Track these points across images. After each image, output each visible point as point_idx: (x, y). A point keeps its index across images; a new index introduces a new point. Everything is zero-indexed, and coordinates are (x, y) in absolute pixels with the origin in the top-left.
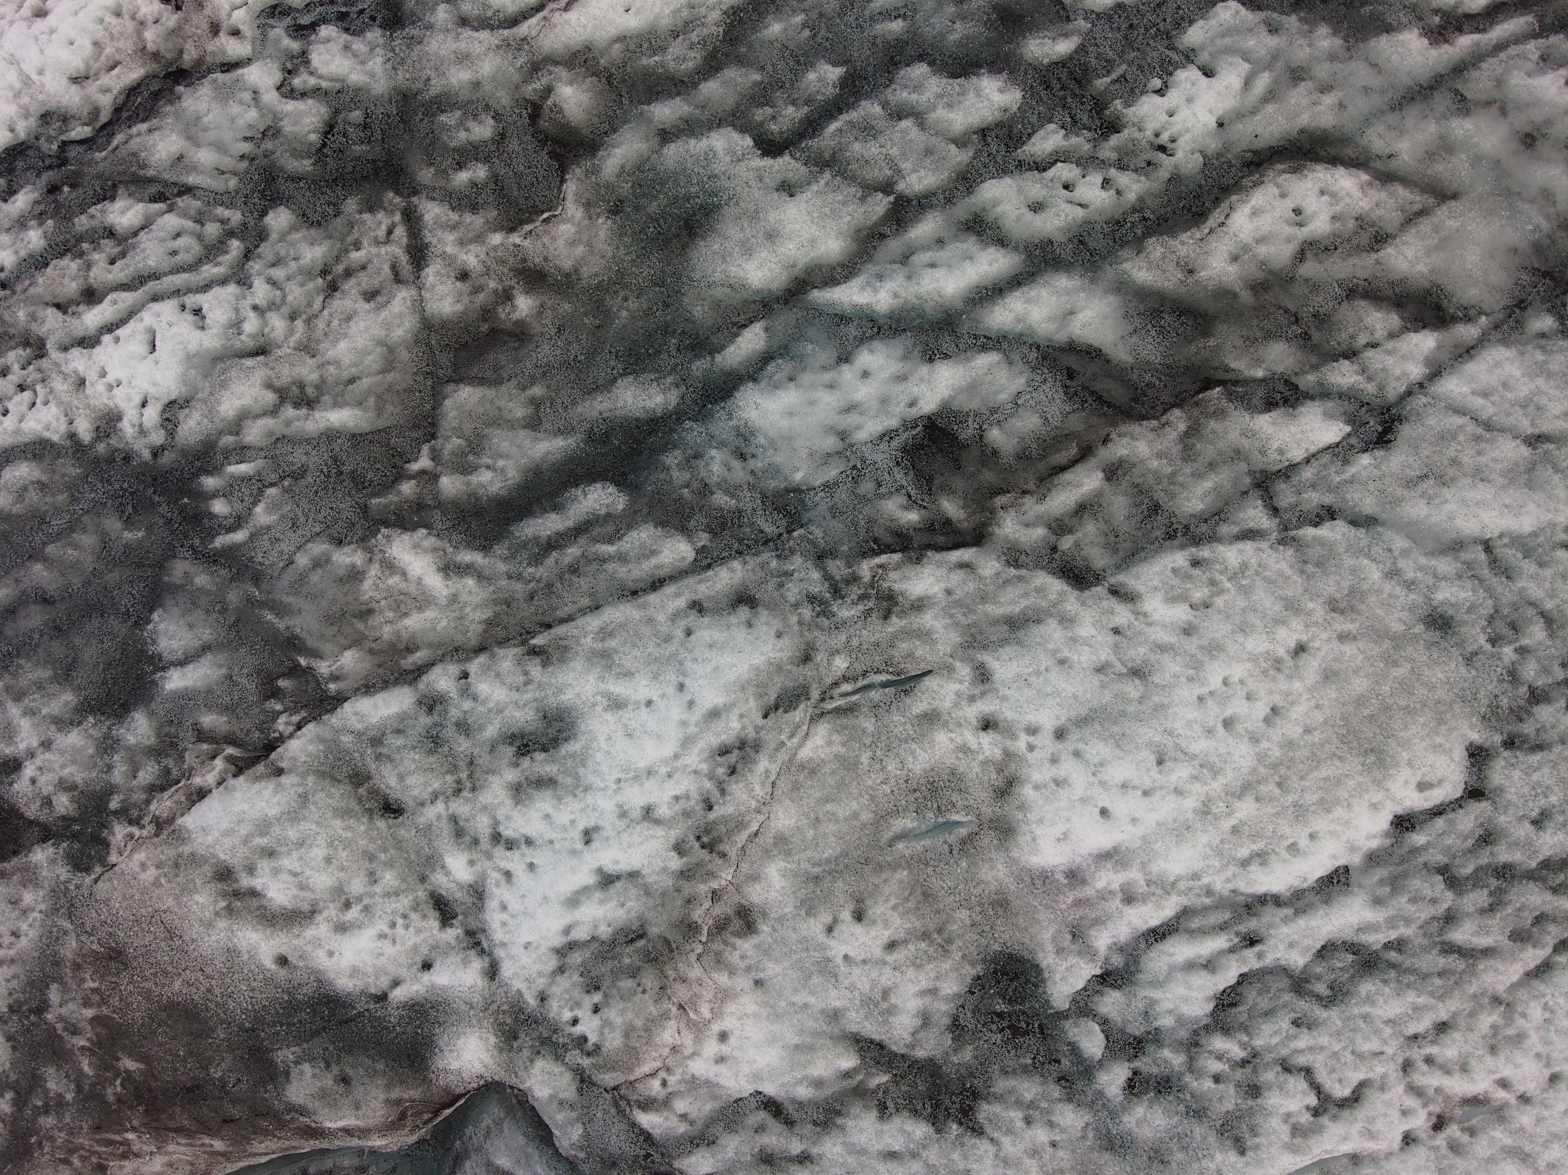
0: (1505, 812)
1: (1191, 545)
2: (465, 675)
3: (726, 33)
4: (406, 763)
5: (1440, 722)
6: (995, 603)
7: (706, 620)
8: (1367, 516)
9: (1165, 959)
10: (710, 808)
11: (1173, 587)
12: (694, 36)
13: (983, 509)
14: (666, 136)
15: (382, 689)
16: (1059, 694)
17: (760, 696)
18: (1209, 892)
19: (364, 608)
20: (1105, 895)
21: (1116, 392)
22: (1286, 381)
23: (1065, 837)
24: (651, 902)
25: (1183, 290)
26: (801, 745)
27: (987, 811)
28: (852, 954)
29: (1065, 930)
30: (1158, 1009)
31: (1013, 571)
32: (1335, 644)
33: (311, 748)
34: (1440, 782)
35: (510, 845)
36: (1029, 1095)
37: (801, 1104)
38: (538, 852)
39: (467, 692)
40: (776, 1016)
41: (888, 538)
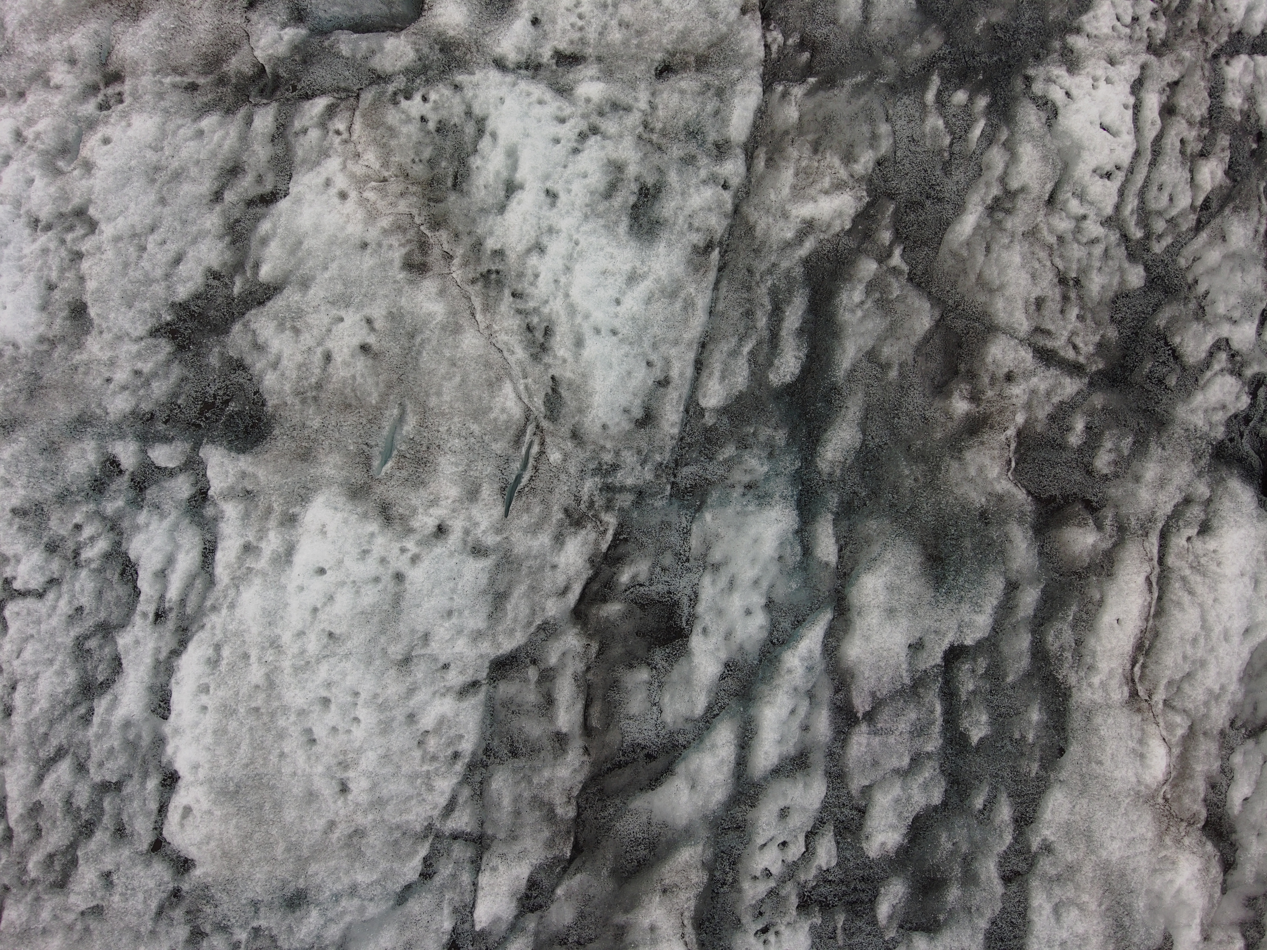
0: (130, 857)
1: (471, 761)
2: (725, 187)
3: (1055, 678)
4: (691, 102)
5: (225, 854)
6: (524, 594)
7: (650, 383)
8: (407, 900)
9: (188, 546)
10: (514, 295)
11: (450, 728)
12: (1068, 654)
13: (597, 631)
14: (1012, 587)
15: (755, 122)
16: (429, 596)
17: (570, 384)
18: (214, 608)
19: (821, 149)
20: (262, 533)
21: (616, 781)
22: (541, 907)
23: (323, 532)
24: (474, 208)
25: (655, 877)
26: (516, 390)
27: (379, 489)
28: (341, 325)
29: (255, 488)
30: (155, 517)
31: (538, 622)
32: (331, 816)
33: (746, 44)
34: (182, 826)
35: (582, 137)
36: (155, 385)
37: (257, 219)
38: (564, 152)
39: (712, 179)
40: (332, 241)
41: (621, 550)
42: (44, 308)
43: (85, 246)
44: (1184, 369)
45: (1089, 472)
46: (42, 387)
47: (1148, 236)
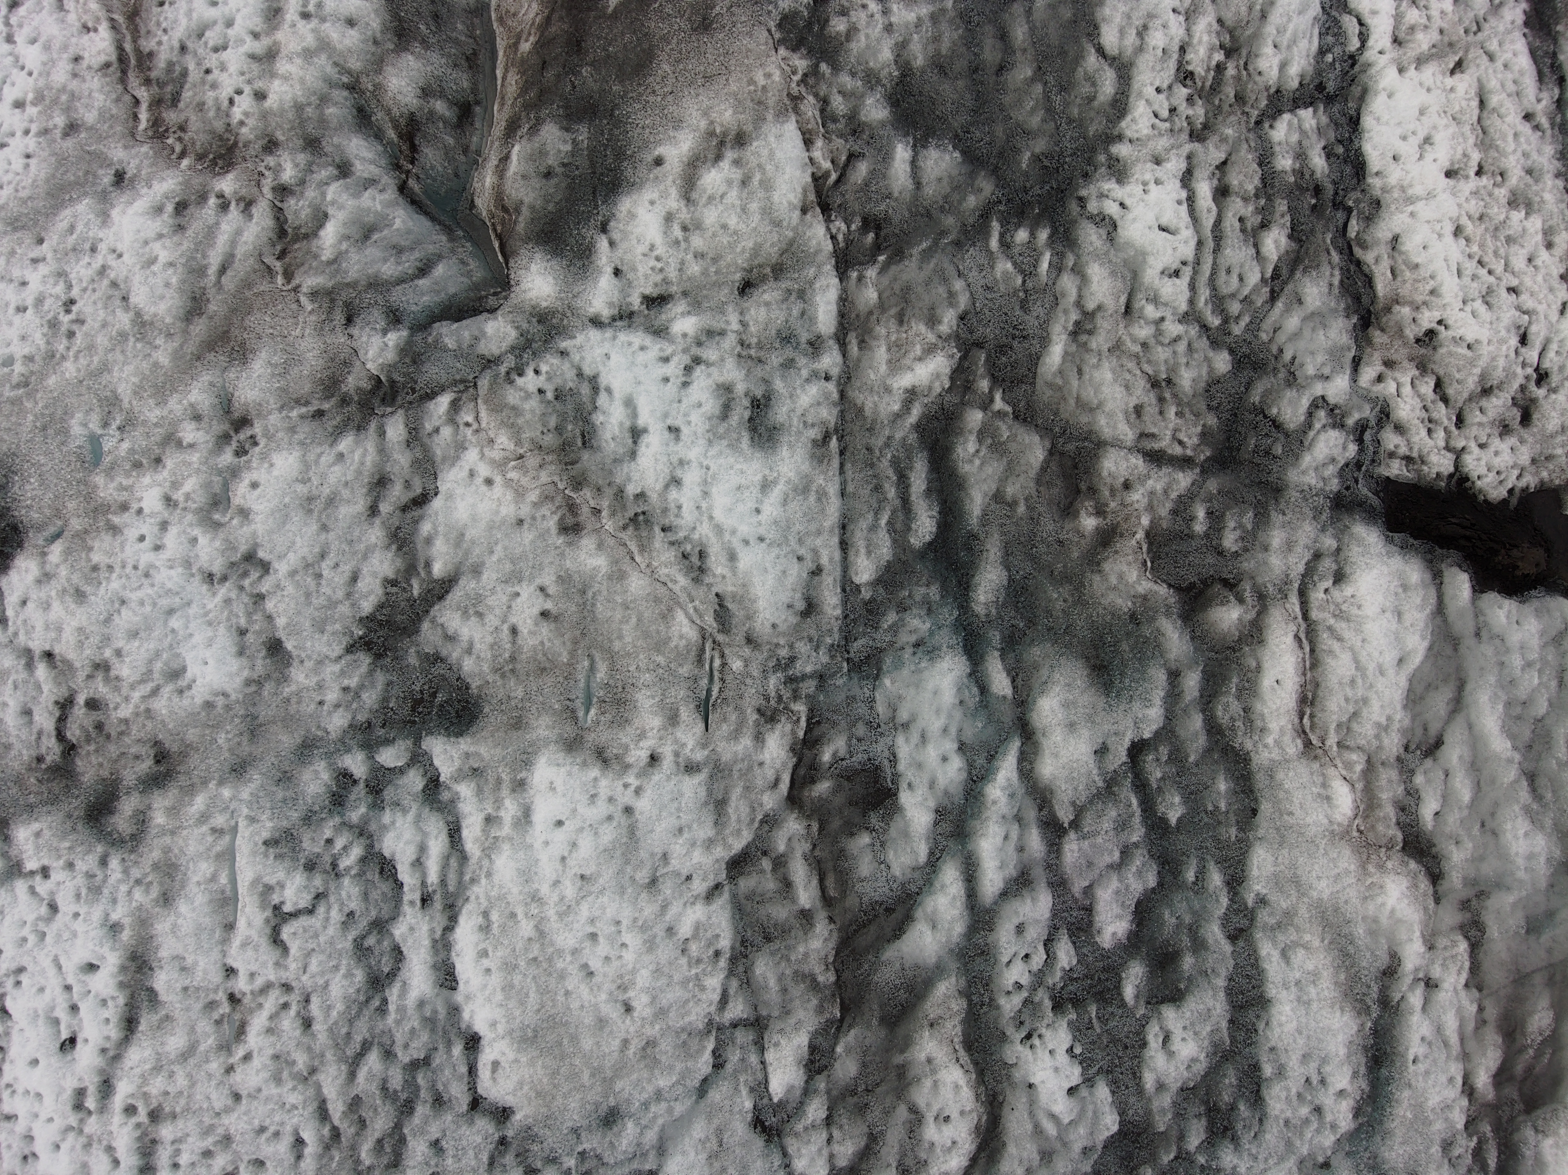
0: (453, 1121)
1: (731, 955)
2: (827, 378)
3: (1233, 748)
4: (777, 311)
5: (538, 1094)
6: (741, 795)
7: (805, 575)
8: (707, 1091)
9: (435, 832)
10: (663, 530)
11: (706, 930)
12: (1239, 723)
13: (813, 811)
14: (1174, 675)
15: (839, 312)
16: (658, 820)
17: (735, 597)
18: (474, 881)
19: (905, 319)
20: (498, 803)
21: (864, 940)
22: (826, 1067)
23: (552, 788)
24: (608, 461)
25: (921, 1015)
26: (687, 614)
27: (591, 737)
28: (519, 600)
29: (482, 765)
30: (399, 814)
31: (759, 817)
32: (623, 1035)
33: (814, 242)
34: (494, 1079)
35: (688, 369)
36: (365, 696)
37: (416, 522)
38: (675, 389)
39: (814, 375)
40: (491, 527)
41: (817, 732)
42: (241, 653)
43: (265, 587)
44: (1287, 435)
45: (1220, 552)
46: (261, 725)
47: (1226, 321)
